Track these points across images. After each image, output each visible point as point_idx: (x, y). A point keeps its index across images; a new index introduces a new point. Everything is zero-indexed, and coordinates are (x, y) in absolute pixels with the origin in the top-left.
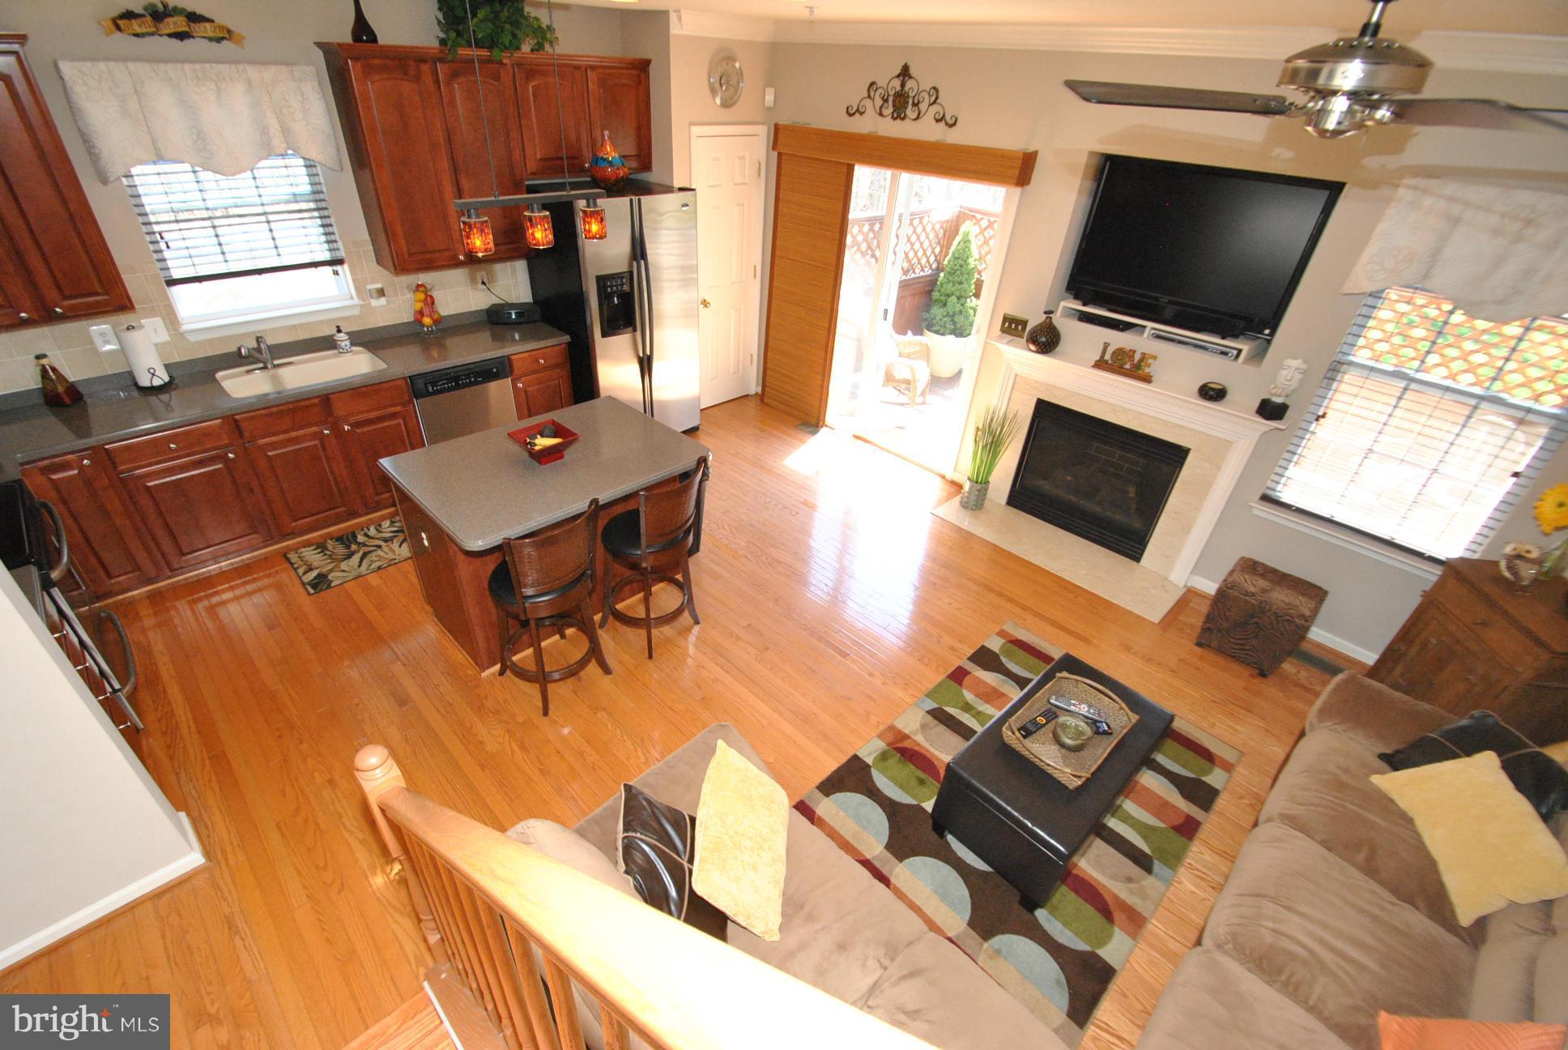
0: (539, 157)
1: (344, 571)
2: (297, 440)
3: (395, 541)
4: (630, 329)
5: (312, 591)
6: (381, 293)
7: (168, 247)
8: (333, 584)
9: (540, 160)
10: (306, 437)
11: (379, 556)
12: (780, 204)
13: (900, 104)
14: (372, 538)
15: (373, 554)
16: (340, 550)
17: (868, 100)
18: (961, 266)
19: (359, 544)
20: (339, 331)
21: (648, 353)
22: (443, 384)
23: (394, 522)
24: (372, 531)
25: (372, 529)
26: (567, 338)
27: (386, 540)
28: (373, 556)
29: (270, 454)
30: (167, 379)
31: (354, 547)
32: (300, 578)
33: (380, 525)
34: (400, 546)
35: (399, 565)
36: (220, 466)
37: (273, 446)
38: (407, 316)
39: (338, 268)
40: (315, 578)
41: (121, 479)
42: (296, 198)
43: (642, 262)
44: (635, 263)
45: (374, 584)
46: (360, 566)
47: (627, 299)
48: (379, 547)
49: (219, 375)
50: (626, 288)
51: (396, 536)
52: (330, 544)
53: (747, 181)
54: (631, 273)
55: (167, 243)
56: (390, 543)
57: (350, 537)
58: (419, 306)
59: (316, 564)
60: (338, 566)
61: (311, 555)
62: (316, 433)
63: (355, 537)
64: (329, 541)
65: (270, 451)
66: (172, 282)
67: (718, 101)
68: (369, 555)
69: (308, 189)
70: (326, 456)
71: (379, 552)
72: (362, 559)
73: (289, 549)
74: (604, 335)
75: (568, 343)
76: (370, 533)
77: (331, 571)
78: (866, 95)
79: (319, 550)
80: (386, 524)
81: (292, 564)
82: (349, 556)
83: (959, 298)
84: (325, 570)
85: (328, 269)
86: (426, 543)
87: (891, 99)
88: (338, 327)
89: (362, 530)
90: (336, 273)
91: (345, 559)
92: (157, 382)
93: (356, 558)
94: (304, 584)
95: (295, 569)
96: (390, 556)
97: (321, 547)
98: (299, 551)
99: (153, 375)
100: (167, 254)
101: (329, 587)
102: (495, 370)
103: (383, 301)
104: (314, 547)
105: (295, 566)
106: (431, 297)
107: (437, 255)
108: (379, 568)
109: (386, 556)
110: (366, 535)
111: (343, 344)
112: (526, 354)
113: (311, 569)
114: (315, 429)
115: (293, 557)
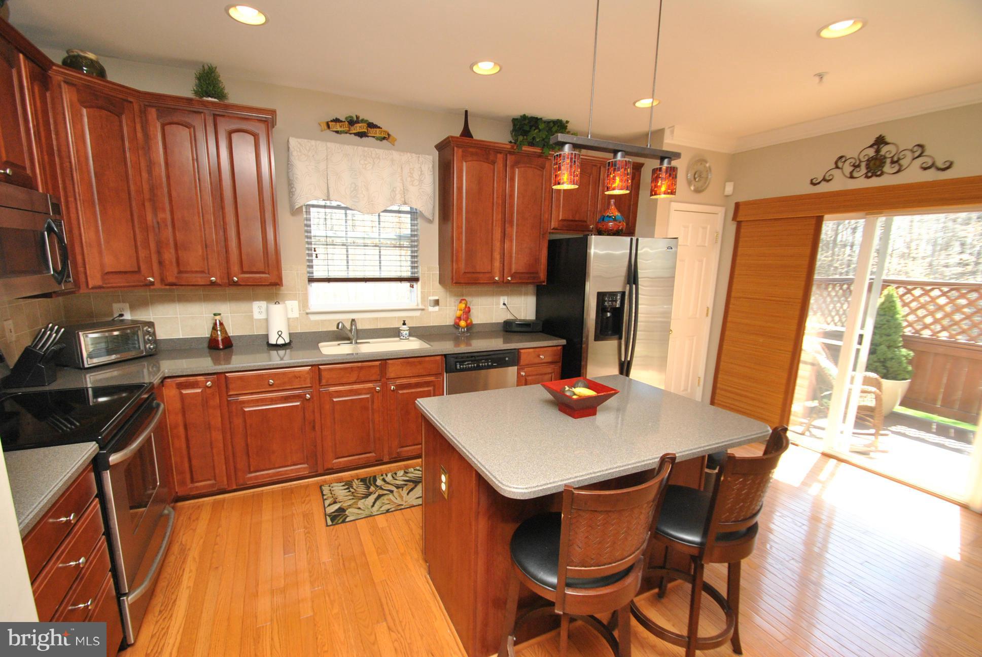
0: (560, 218)
1: (359, 508)
2: (356, 392)
3: (405, 489)
4: (617, 336)
5: (329, 522)
6: (437, 303)
7: (317, 257)
8: (347, 520)
9: (562, 220)
10: (363, 391)
11: (390, 500)
12: (738, 258)
13: (875, 166)
14: (388, 483)
15: (385, 497)
16: (362, 490)
17: (837, 170)
18: (888, 321)
19: (377, 486)
20: (404, 324)
21: (629, 359)
22: (468, 364)
23: (407, 473)
24: (389, 478)
25: (389, 475)
26: (563, 342)
27: (398, 487)
28: (384, 499)
29: (335, 400)
30: (287, 341)
31: (372, 489)
32: (325, 508)
33: (396, 474)
34: (408, 494)
35: (403, 511)
36: (298, 404)
37: (339, 394)
38: (450, 321)
39: (415, 284)
40: (336, 511)
41: (228, 401)
42: (400, 238)
43: (634, 286)
44: (628, 285)
45: (380, 526)
46: (373, 506)
47: (618, 313)
48: (392, 492)
49: (321, 345)
50: (618, 305)
51: (406, 485)
52: (356, 483)
53: (706, 245)
54: (623, 294)
55: (316, 255)
56: (400, 490)
57: (372, 478)
58: (459, 313)
59: (340, 498)
60: (356, 503)
61: (340, 491)
62: (370, 388)
63: (375, 480)
64: (355, 480)
65: (336, 397)
66: (312, 280)
67: (692, 188)
68: (382, 498)
69: (408, 232)
70: (373, 409)
71: (391, 496)
72: (376, 500)
73: (325, 482)
74: (595, 340)
75: (564, 346)
76: (387, 479)
77: (350, 506)
78: (834, 166)
79: (347, 487)
80: (401, 473)
81: (323, 495)
82: (367, 496)
83: (889, 347)
84: (345, 505)
85: (407, 284)
86: (444, 487)
87: (863, 165)
88: (404, 321)
89: (382, 475)
90: (412, 286)
91: (363, 498)
92: (281, 342)
93: (372, 498)
94: (326, 515)
95: (324, 500)
96: (399, 501)
97: (349, 485)
98: (331, 485)
99: (280, 336)
100: (315, 262)
101: (344, 521)
102: (507, 359)
103: (437, 308)
104: (343, 484)
105: (325, 497)
106: (469, 308)
107: (481, 275)
108: (388, 511)
109: (395, 501)
110: (384, 480)
111: (404, 333)
112: (532, 350)
113: (335, 502)
114: (370, 385)
115: (326, 489)
